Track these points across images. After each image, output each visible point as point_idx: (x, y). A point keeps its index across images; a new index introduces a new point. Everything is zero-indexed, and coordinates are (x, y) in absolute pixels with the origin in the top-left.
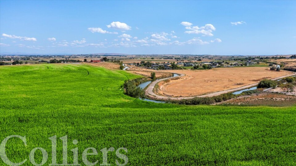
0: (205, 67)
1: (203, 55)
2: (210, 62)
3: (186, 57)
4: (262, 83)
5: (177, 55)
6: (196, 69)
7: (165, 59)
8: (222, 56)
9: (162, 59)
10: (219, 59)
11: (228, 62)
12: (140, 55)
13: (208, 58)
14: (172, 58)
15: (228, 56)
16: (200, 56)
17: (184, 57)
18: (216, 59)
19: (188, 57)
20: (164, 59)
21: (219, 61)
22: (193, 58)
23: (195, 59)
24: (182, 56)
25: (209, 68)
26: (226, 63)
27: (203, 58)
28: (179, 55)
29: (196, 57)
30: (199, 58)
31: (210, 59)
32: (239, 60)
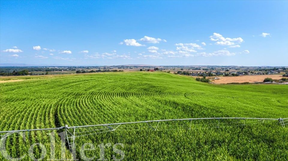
0: (233, 75)
1: (230, 66)
2: (237, 72)
3: (213, 68)
4: (266, 80)
5: (203, 66)
6: (227, 76)
7: (194, 70)
8: (249, 67)
9: (191, 70)
10: (246, 70)
11: (253, 72)
12: (167, 66)
13: (234, 69)
14: (200, 69)
15: (255, 67)
16: (226, 67)
17: (211, 68)
18: (242, 70)
19: (215, 68)
20: (192, 70)
21: (245, 71)
22: (220, 69)
23: (223, 70)
24: (208, 67)
25: (237, 75)
26: (251, 73)
27: (230, 69)
28: (205, 66)
29: (223, 68)
30: (226, 68)
31: (237, 70)
32: (264, 70)
